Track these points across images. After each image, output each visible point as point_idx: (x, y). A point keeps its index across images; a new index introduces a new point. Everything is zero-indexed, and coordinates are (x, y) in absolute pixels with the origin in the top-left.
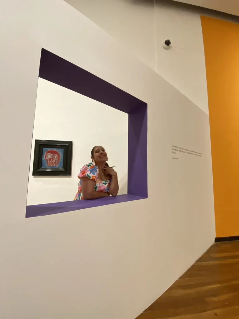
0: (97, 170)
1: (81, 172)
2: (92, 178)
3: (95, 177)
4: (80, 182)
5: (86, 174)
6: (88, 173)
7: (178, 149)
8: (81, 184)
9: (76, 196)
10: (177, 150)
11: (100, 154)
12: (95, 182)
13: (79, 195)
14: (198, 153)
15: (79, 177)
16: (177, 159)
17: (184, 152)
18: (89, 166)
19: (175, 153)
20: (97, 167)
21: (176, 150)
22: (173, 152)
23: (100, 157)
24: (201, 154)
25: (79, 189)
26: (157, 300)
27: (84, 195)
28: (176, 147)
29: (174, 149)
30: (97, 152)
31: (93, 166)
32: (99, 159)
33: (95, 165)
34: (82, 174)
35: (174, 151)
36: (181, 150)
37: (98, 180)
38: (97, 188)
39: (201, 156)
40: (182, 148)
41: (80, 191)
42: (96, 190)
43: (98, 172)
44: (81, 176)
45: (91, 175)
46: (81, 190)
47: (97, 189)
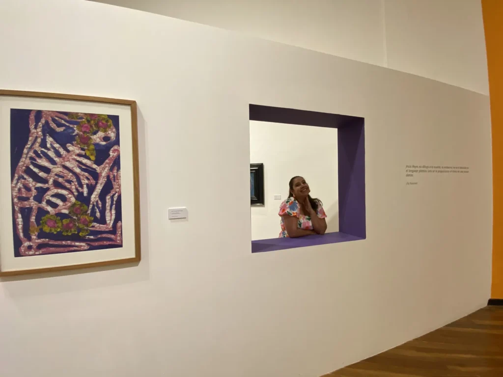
0: (298, 205)
1: (281, 210)
2: (293, 215)
3: (296, 213)
4: (282, 220)
5: (286, 211)
6: (288, 210)
7: (418, 169)
8: (283, 221)
9: (280, 234)
10: (416, 171)
11: (301, 188)
12: (298, 218)
13: (283, 233)
14: (461, 168)
15: (280, 215)
16: (416, 183)
17: (430, 171)
18: (287, 202)
19: (412, 175)
20: (297, 202)
21: (413, 171)
22: (408, 175)
23: (301, 191)
24: (468, 168)
25: (283, 228)
26: (379, 354)
27: (289, 233)
28: (413, 166)
29: (410, 171)
30: (298, 185)
31: (292, 202)
32: (300, 193)
33: (295, 200)
34: (282, 212)
35: (411, 173)
36: (424, 169)
37: (301, 215)
38: (302, 224)
39: (467, 172)
40: (426, 166)
41: (284, 230)
42: (300, 226)
43: (299, 207)
44: (282, 214)
45: (291, 212)
46: (284, 228)
47: (302, 226)
